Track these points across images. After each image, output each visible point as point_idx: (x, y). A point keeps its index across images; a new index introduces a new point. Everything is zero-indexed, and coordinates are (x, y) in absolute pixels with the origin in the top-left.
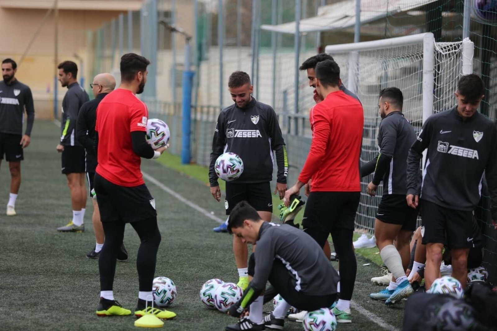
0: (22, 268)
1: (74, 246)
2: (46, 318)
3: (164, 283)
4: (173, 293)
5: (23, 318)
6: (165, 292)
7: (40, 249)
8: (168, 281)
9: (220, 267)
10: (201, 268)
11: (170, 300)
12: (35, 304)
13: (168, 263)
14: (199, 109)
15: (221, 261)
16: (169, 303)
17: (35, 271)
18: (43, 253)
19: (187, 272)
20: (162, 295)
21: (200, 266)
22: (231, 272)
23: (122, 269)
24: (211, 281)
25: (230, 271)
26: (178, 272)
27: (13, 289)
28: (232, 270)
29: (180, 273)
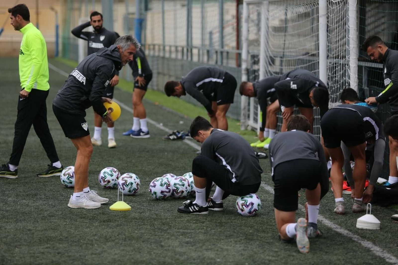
0: (23, 168)
1: (60, 151)
2: (44, 205)
3: (131, 177)
4: (138, 184)
5: (28, 205)
6: (132, 184)
7: (35, 154)
8: (134, 176)
9: (170, 165)
10: (157, 166)
11: (135, 190)
12: (36, 195)
13: (132, 162)
14: (147, 47)
15: (171, 160)
16: (135, 192)
17: (33, 170)
18: (38, 157)
19: (146, 169)
20: (130, 186)
21: (156, 164)
22: (179, 169)
23: (98, 168)
24: (166, 175)
25: (178, 167)
26: (140, 169)
27: (18, 184)
28: (180, 167)
29: (141, 170)
